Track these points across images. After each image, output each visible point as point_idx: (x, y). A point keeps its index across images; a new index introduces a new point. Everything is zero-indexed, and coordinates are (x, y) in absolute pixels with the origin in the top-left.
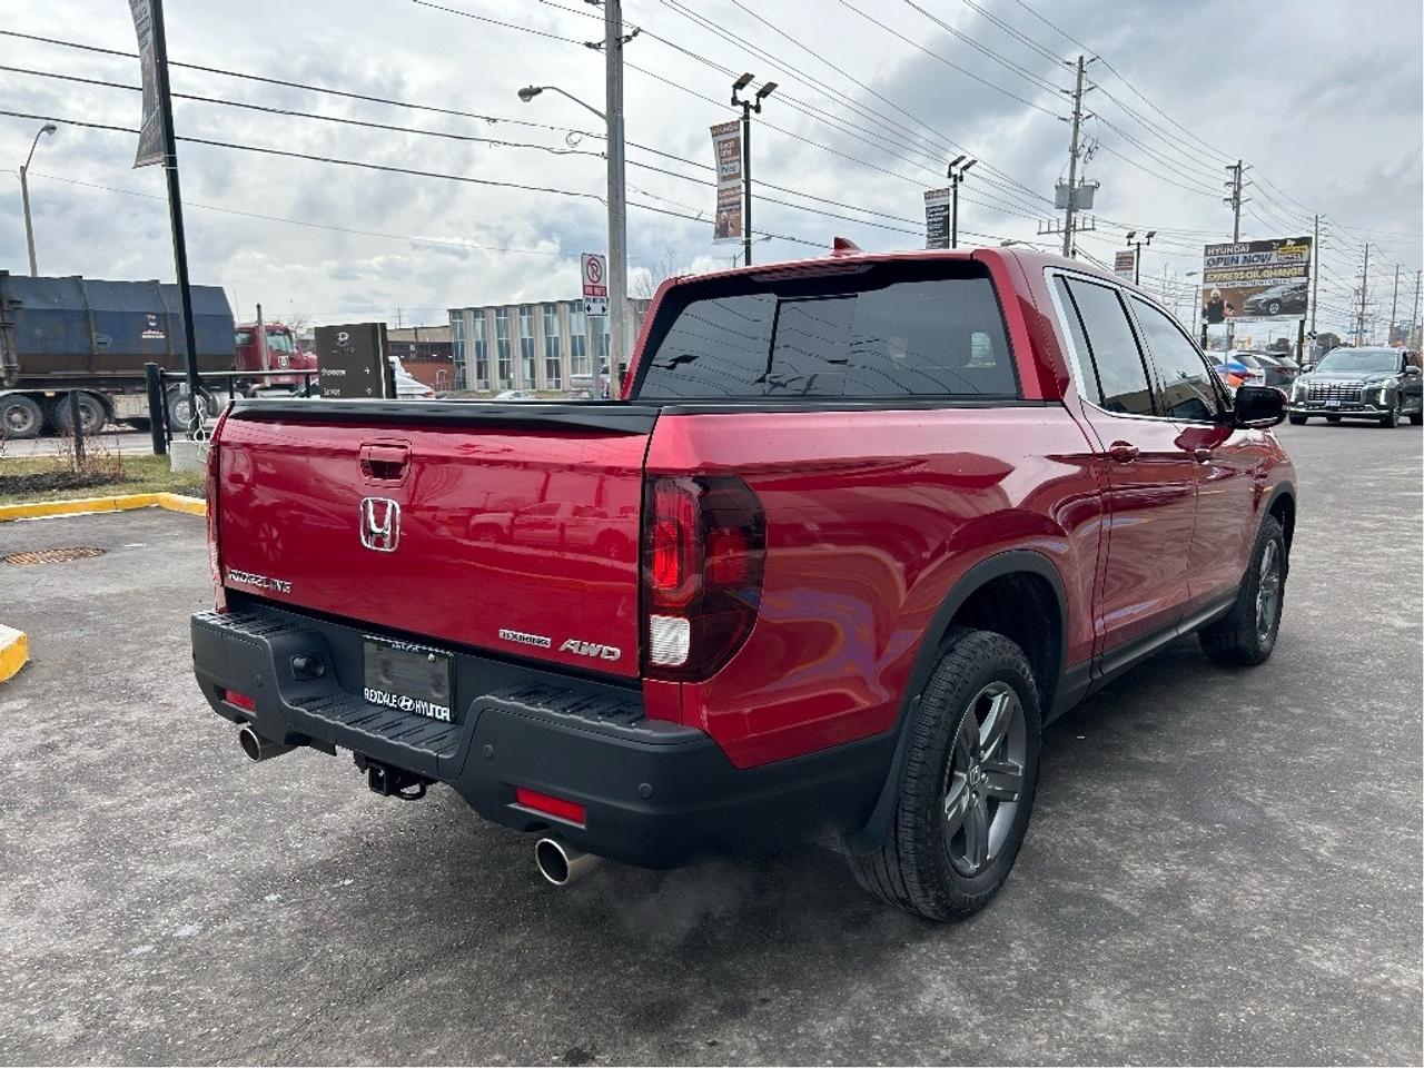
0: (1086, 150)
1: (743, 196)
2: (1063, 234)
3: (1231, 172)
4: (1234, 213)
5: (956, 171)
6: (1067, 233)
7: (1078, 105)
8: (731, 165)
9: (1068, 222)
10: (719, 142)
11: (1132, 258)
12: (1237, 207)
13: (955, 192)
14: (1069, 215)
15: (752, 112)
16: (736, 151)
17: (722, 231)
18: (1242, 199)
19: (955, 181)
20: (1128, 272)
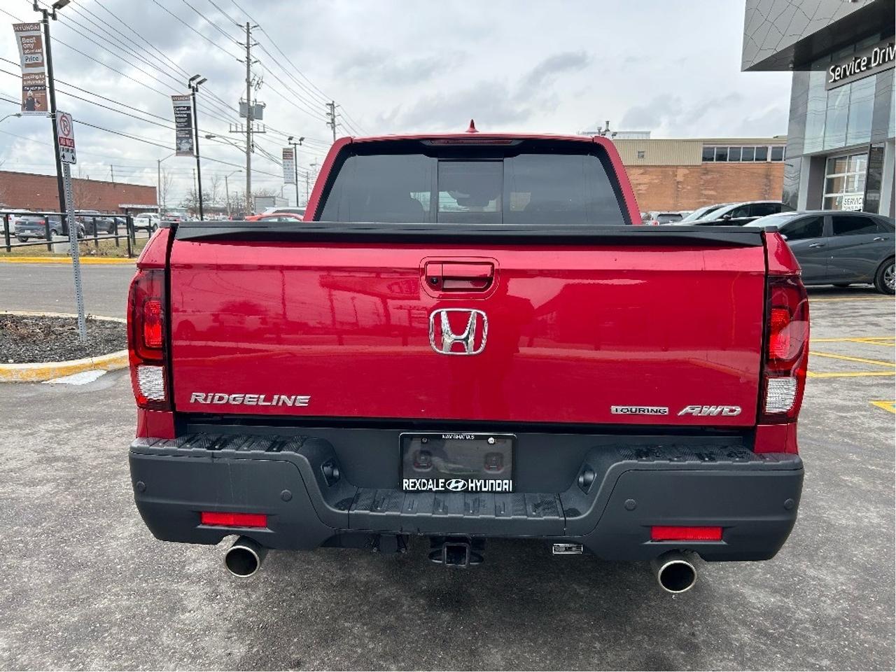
0: (256, 82)
1: (47, 79)
2: (246, 134)
3: (329, 107)
4: (333, 132)
5: (193, 84)
6: (248, 133)
7: (248, 53)
8: (35, 56)
9: (248, 127)
10: (22, 37)
11: (292, 152)
12: (333, 128)
13: (194, 98)
14: (248, 123)
15: (50, 18)
16: (38, 45)
17: (29, 105)
18: (336, 124)
19: (193, 91)
20: (291, 161)
